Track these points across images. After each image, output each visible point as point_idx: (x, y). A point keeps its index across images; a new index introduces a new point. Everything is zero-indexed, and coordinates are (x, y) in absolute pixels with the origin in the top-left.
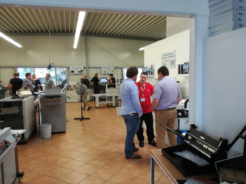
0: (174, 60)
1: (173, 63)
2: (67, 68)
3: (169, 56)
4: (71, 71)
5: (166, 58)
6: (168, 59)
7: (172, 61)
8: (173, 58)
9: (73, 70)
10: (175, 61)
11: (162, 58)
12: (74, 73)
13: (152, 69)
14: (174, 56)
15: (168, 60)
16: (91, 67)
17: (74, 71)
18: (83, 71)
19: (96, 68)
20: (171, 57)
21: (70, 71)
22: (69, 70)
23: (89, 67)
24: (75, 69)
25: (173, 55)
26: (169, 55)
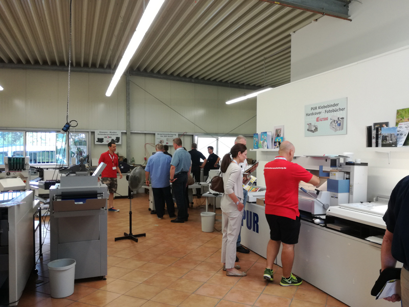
0: (343, 118)
1: (340, 125)
2: (90, 133)
3: (328, 109)
4: (98, 139)
5: (320, 113)
6: (323, 115)
7: (336, 119)
8: (340, 114)
9: (101, 137)
10: (345, 119)
11: (307, 115)
12: (103, 143)
13: (278, 136)
14: (343, 109)
15: (326, 119)
16: (136, 132)
17: (104, 140)
18: (120, 140)
19: (145, 134)
20: (334, 111)
21: (96, 140)
22: (93, 136)
23: (133, 132)
24: (106, 136)
25: (340, 106)
26: (326, 107)
